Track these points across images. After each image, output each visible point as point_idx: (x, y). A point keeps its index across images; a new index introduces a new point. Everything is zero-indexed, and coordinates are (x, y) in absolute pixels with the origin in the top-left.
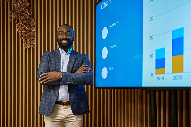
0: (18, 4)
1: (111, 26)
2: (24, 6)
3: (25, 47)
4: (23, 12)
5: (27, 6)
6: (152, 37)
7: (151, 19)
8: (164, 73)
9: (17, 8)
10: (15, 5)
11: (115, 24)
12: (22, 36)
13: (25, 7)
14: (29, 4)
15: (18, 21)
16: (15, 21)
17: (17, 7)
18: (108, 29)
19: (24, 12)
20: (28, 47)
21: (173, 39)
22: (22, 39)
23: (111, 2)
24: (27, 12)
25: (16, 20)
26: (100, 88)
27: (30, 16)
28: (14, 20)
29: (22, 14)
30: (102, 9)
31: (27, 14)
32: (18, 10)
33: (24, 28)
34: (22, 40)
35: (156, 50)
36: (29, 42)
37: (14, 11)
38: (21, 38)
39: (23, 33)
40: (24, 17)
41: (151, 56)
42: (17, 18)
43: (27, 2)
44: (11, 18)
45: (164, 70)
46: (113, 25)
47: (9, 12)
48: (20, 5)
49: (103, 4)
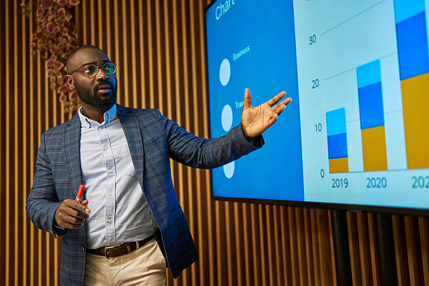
0: (49, 19)
1: (235, 57)
2: (61, 23)
3: (65, 108)
4: (58, 35)
5: (66, 21)
6: (316, 83)
7: (313, 40)
8: (346, 170)
9: (46, 28)
10: (43, 21)
11: (243, 52)
12: (58, 86)
13: (62, 25)
14: (71, 17)
15: (50, 55)
16: (44, 55)
17: (45, 24)
18: (231, 62)
19: (61, 36)
20: (71, 109)
21: (360, 86)
22: (59, 92)
23: (233, 3)
24: (67, 34)
25: (46, 54)
26: (222, 199)
27: (73, 43)
28: (42, 53)
29: (55, 39)
30: (218, 19)
31: (66, 38)
32: (48, 31)
33: (60, 68)
34: (58, 95)
35: (327, 114)
36: (72, 97)
37: (40, 35)
38: (57, 91)
39: (58, 80)
40: (61, 46)
41: (318, 127)
42: (46, 49)
43: (66, 14)
44: (35, 49)
45: (347, 162)
46: (239, 55)
47: (31, 36)
48: (53, 20)
49: (219, 7)
